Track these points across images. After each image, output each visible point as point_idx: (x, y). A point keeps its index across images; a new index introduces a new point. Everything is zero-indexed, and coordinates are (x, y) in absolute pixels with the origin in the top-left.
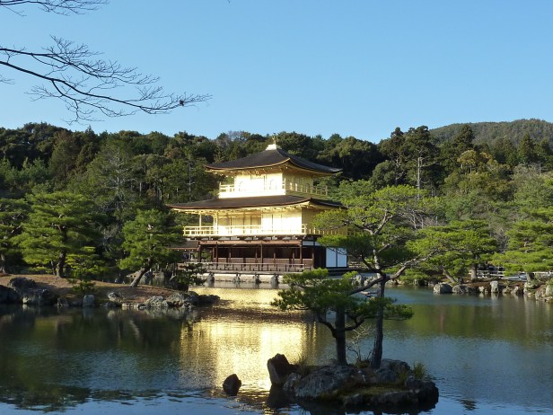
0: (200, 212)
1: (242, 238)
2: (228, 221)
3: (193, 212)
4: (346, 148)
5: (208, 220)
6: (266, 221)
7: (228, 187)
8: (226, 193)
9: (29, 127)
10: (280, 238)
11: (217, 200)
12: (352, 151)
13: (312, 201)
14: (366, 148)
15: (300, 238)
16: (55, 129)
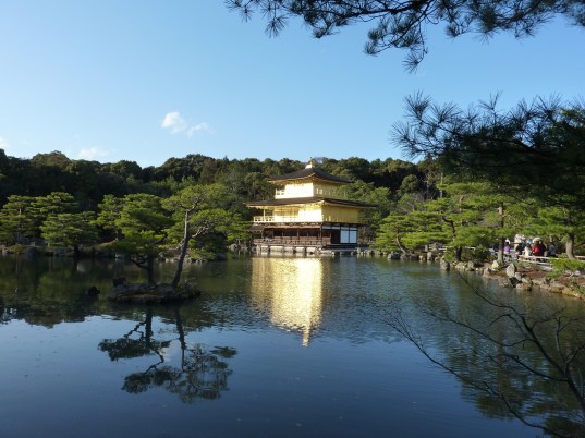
0: (266, 207)
1: (287, 224)
2: (282, 213)
3: (261, 207)
4: (394, 166)
5: (270, 213)
6: (301, 212)
7: (281, 192)
8: (279, 196)
9: (190, 156)
10: (309, 224)
11: (274, 200)
12: (398, 169)
13: (326, 200)
14: (408, 166)
15: (319, 224)
16: (205, 158)
